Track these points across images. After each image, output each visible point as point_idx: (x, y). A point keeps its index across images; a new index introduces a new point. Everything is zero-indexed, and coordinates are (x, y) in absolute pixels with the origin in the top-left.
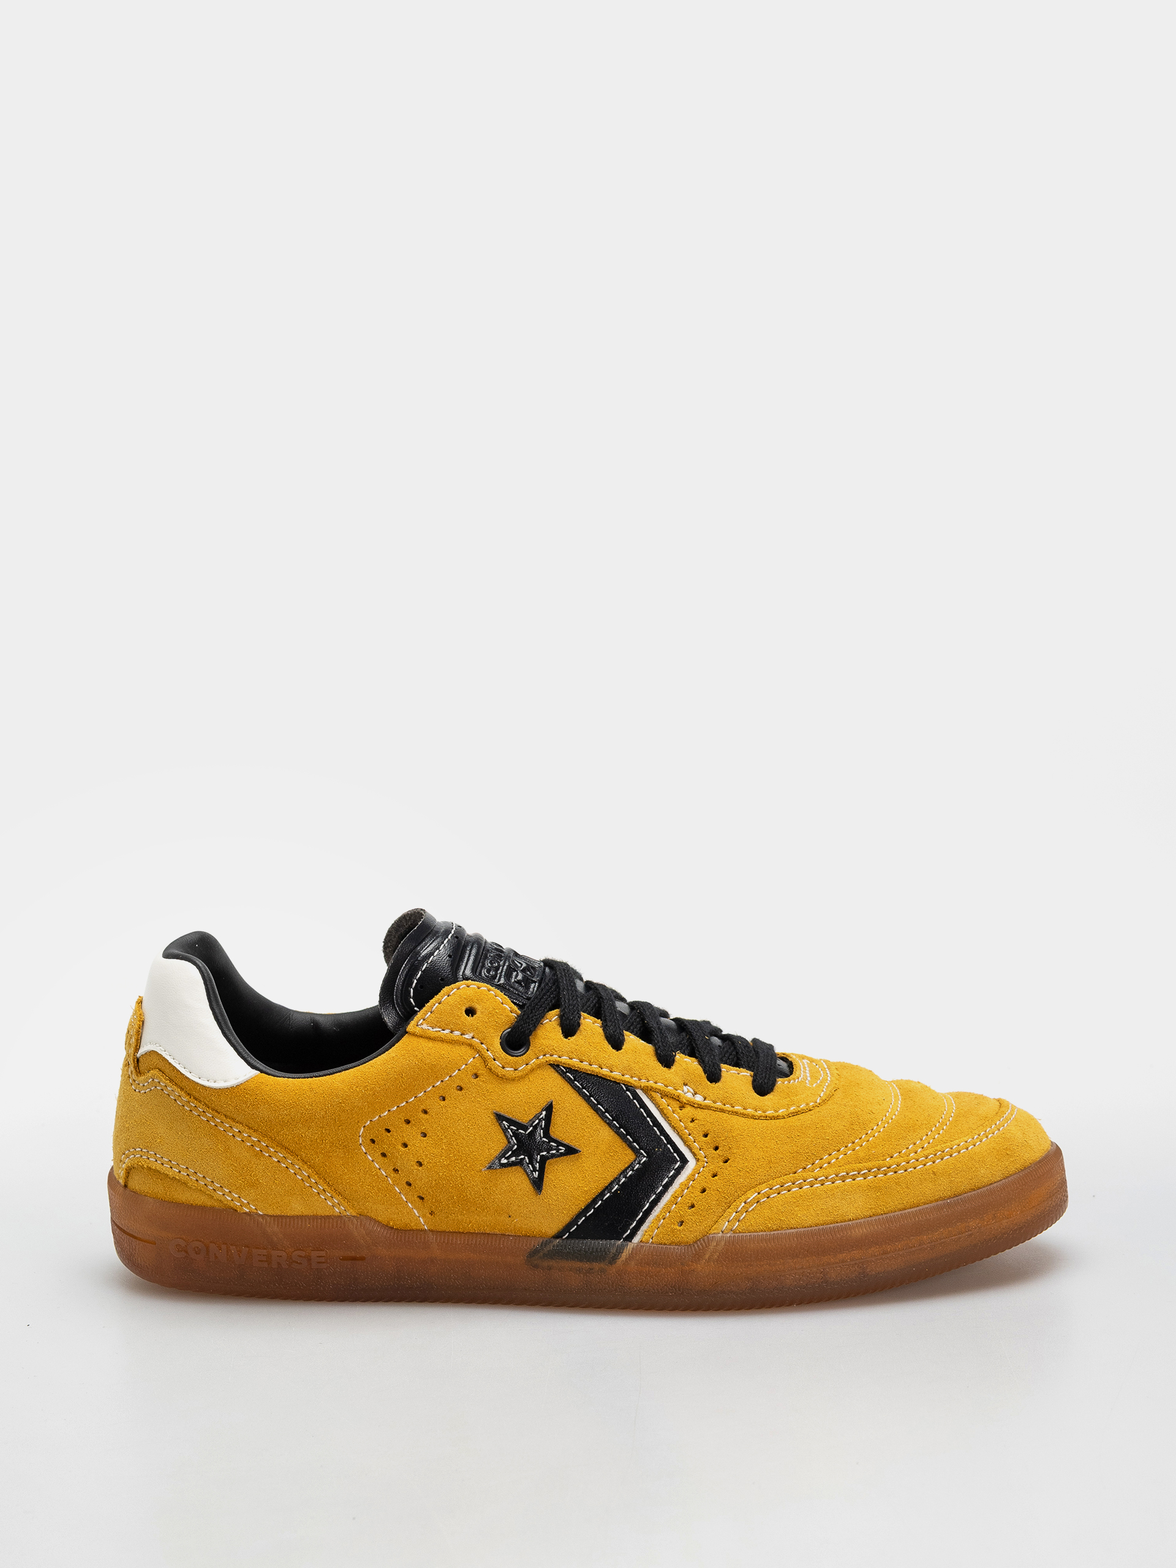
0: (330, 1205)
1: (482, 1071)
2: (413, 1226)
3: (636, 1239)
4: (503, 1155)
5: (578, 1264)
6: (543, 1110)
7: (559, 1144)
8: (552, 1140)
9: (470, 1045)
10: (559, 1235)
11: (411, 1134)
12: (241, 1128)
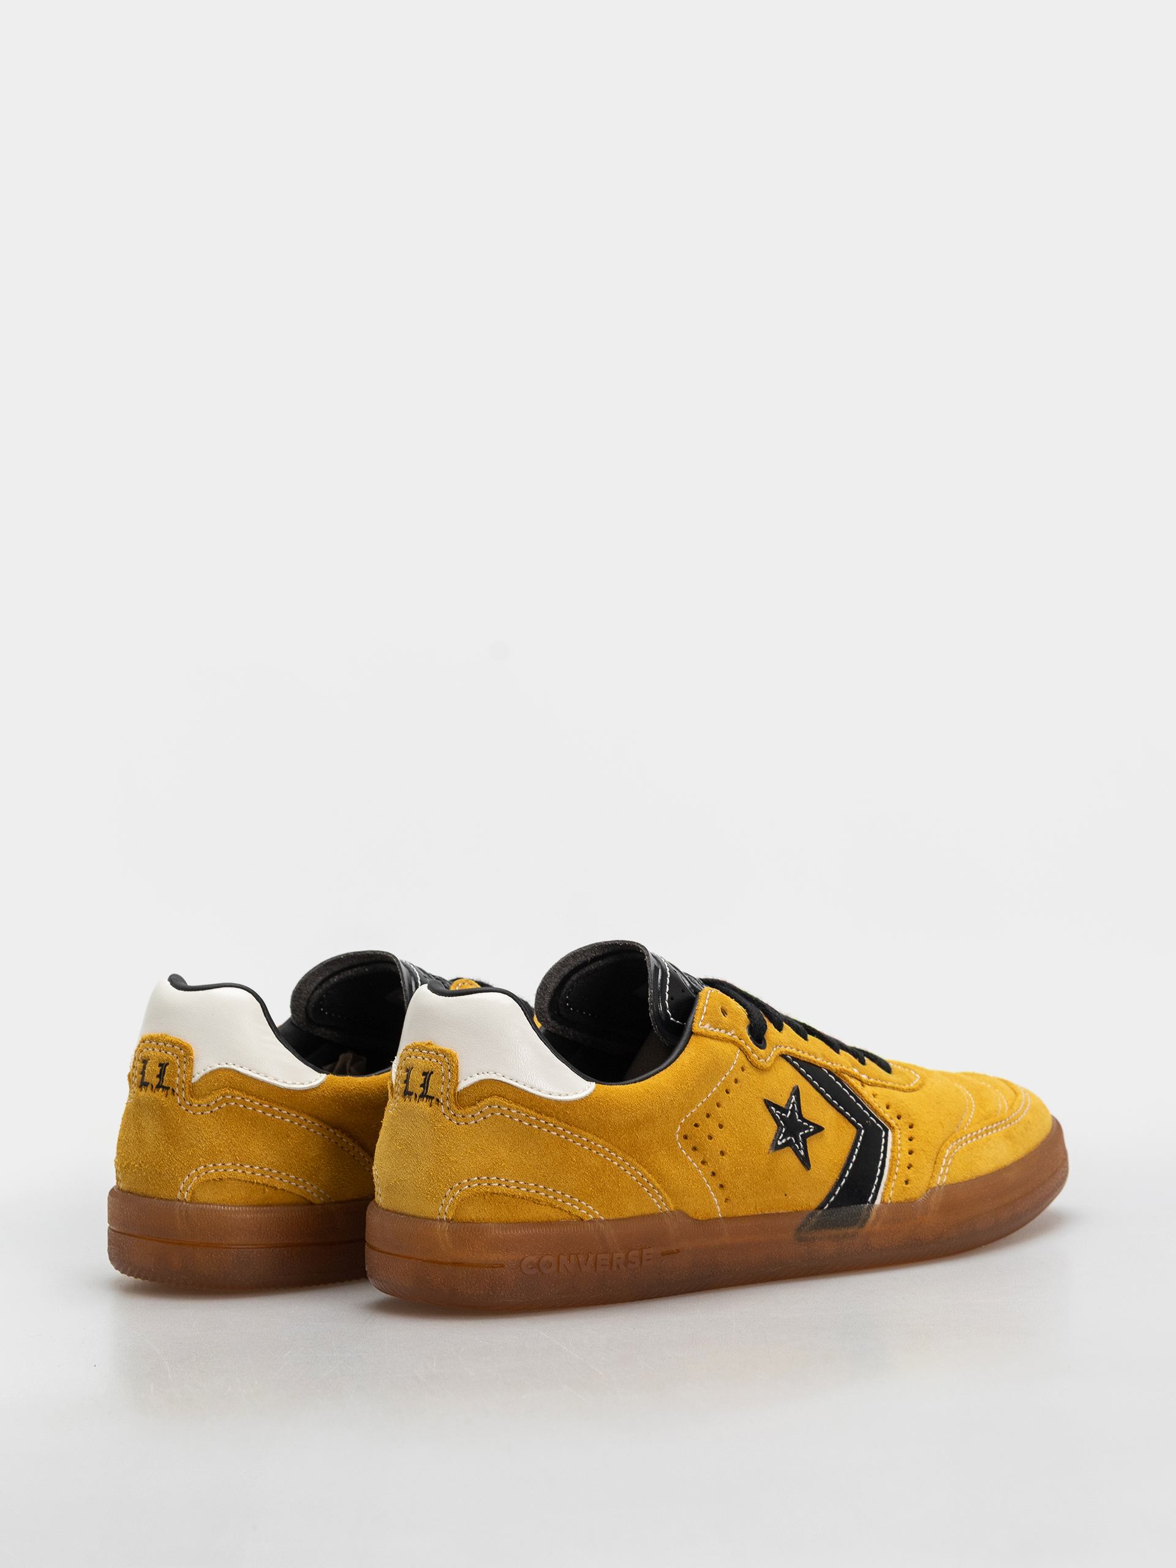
0: (658, 1203)
1: (747, 1065)
2: (712, 1216)
3: (878, 1202)
4: (776, 1139)
5: (834, 1232)
6: (791, 1095)
7: (810, 1123)
8: (804, 1120)
9: (733, 1042)
10: (821, 1207)
11: (712, 1125)
12: (590, 1136)
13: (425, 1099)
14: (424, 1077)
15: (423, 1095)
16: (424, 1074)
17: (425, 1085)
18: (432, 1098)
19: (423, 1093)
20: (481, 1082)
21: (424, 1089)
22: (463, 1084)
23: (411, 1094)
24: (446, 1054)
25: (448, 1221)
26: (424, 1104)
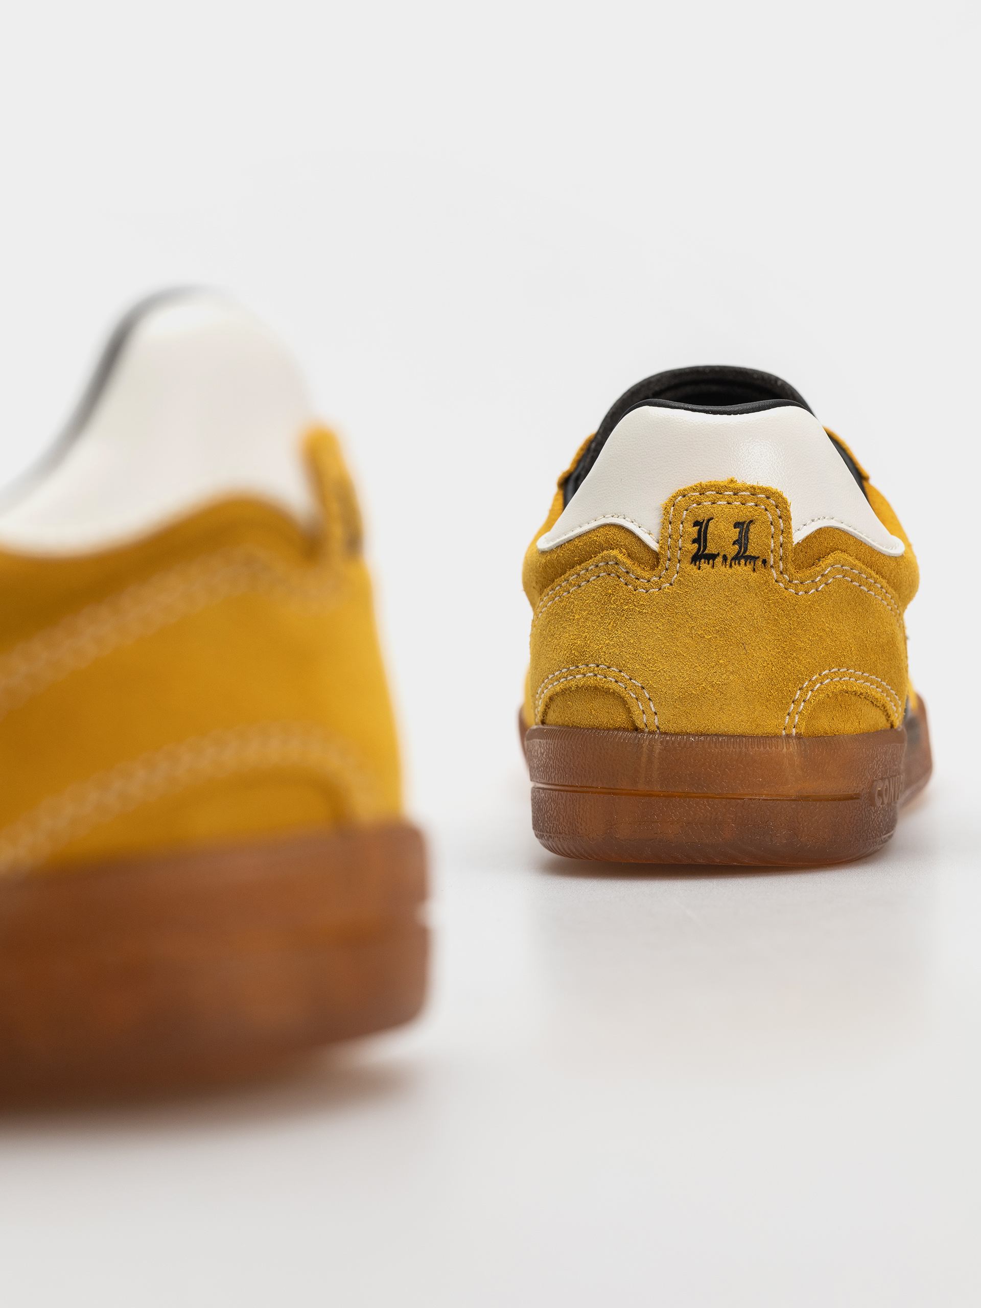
13: (743, 561)
14: (738, 530)
15: (742, 556)
16: (737, 525)
17: (742, 541)
18: (755, 558)
19: (739, 553)
20: (820, 531)
21: (740, 548)
22: (798, 537)
23: (712, 557)
24: (770, 494)
25: (799, 736)
26: (742, 570)
